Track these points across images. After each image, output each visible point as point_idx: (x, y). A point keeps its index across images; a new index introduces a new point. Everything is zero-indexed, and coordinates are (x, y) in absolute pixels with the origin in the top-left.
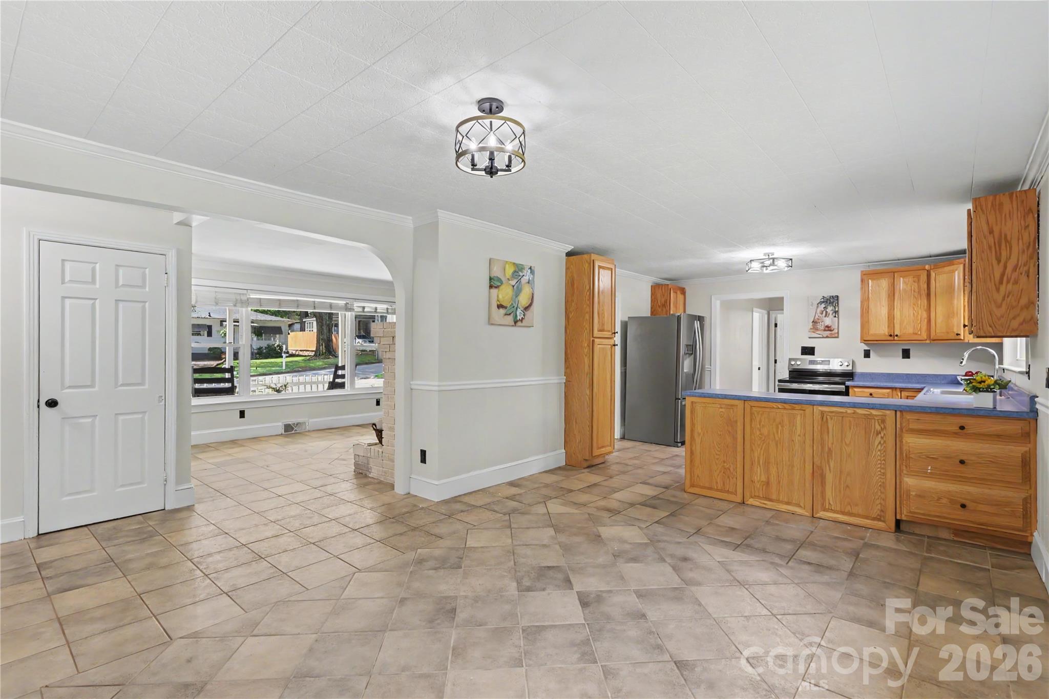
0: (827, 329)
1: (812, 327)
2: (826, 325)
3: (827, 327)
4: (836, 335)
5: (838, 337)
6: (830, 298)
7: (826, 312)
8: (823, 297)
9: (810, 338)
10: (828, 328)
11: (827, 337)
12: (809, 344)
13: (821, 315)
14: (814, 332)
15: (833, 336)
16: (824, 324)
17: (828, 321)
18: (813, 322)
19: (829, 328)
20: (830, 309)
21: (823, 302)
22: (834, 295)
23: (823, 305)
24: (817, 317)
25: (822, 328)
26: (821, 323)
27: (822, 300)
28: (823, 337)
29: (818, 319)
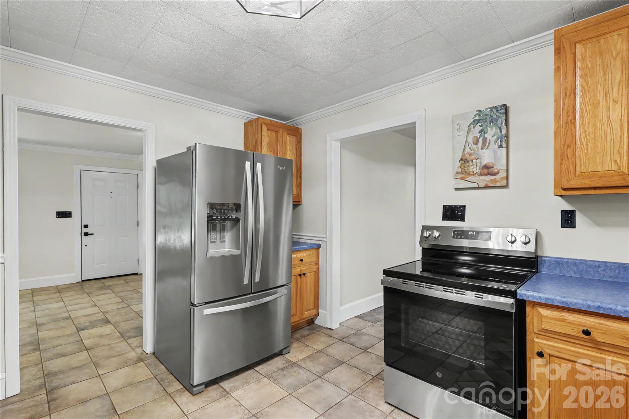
0: (485, 171)
1: (460, 170)
2: (483, 164)
3: (486, 167)
4: (504, 183)
5: (506, 186)
6: (491, 111)
7: (485, 140)
8: (480, 111)
9: (457, 189)
10: (487, 170)
11: (486, 187)
12: (455, 200)
13: (475, 147)
14: (462, 179)
15: (498, 184)
16: (481, 163)
17: (487, 157)
18: (461, 160)
19: (490, 170)
20: (491, 133)
21: (478, 121)
22: (499, 103)
23: (478, 128)
24: (468, 150)
25: (477, 170)
26: (474, 161)
27: (477, 118)
28: (479, 188)
29: (470, 155)
